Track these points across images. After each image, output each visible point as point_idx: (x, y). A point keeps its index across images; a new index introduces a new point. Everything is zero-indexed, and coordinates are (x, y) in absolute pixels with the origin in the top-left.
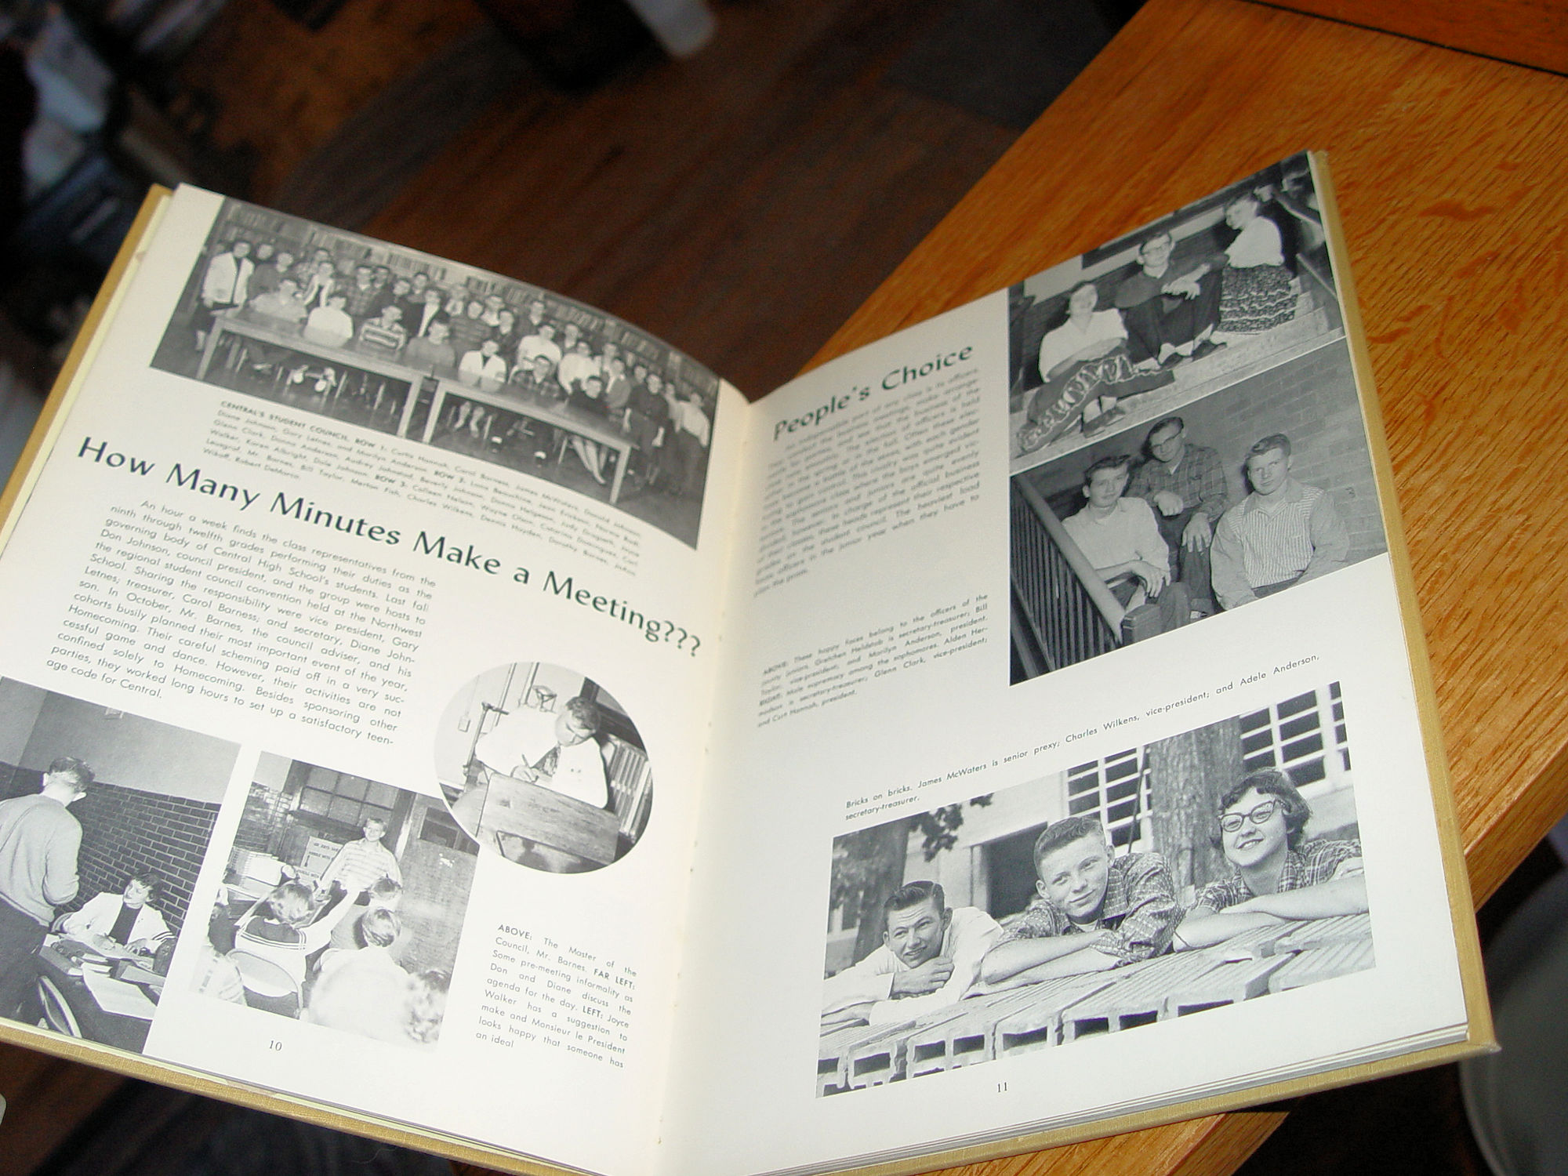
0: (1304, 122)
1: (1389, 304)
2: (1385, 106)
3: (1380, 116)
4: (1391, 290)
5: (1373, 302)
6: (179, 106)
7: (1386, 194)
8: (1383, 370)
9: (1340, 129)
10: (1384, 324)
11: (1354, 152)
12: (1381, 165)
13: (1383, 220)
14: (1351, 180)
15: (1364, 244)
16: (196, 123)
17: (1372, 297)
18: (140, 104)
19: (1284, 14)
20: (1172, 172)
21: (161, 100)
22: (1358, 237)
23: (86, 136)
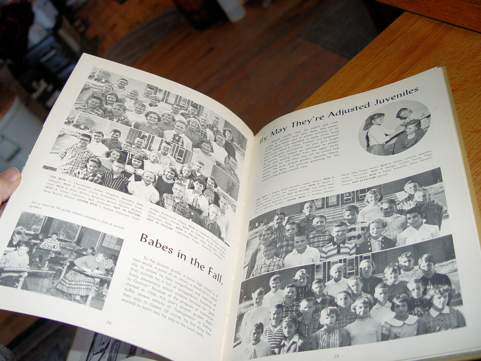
0: (450, 59)
1: (478, 120)
2: (478, 56)
3: (476, 60)
4: (478, 116)
5: (472, 120)
6: (77, 23)
7: (477, 85)
8: (475, 142)
9: (463, 63)
10: (476, 127)
11: (467, 71)
12: (476, 75)
13: (477, 93)
14: (466, 79)
15: (469, 100)
16: (82, 29)
17: (471, 118)
18: (66, 22)
19: (445, 24)
20: (405, 72)
21: (72, 21)
22: (467, 98)
23: (48, 30)
